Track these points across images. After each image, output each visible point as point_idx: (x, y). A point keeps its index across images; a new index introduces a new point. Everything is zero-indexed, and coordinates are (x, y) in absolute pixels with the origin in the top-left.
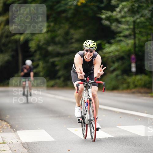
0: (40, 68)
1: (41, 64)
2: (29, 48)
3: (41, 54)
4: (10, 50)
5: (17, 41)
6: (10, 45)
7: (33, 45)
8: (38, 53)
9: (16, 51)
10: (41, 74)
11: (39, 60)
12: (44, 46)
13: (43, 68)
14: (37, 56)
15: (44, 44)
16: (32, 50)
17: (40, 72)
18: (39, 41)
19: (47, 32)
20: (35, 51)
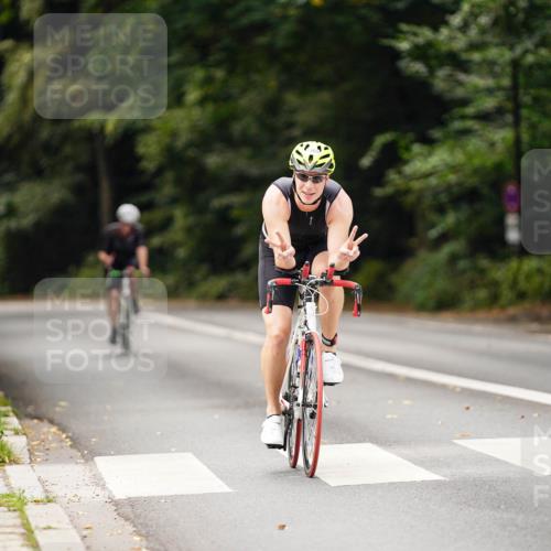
0: (177, 233)
1: (180, 217)
2: (139, 159)
3: (178, 181)
4: (69, 166)
5: (93, 135)
6: (68, 149)
7: (150, 149)
8: (169, 175)
9: (91, 169)
10: (181, 253)
11: (174, 201)
12: (191, 153)
13: (189, 230)
14: (167, 190)
15: (190, 145)
16: (149, 166)
17: (175, 245)
18: (174, 134)
19: (202, 102)
20: (160, 171)
